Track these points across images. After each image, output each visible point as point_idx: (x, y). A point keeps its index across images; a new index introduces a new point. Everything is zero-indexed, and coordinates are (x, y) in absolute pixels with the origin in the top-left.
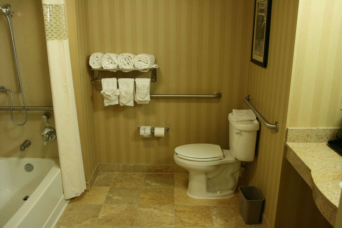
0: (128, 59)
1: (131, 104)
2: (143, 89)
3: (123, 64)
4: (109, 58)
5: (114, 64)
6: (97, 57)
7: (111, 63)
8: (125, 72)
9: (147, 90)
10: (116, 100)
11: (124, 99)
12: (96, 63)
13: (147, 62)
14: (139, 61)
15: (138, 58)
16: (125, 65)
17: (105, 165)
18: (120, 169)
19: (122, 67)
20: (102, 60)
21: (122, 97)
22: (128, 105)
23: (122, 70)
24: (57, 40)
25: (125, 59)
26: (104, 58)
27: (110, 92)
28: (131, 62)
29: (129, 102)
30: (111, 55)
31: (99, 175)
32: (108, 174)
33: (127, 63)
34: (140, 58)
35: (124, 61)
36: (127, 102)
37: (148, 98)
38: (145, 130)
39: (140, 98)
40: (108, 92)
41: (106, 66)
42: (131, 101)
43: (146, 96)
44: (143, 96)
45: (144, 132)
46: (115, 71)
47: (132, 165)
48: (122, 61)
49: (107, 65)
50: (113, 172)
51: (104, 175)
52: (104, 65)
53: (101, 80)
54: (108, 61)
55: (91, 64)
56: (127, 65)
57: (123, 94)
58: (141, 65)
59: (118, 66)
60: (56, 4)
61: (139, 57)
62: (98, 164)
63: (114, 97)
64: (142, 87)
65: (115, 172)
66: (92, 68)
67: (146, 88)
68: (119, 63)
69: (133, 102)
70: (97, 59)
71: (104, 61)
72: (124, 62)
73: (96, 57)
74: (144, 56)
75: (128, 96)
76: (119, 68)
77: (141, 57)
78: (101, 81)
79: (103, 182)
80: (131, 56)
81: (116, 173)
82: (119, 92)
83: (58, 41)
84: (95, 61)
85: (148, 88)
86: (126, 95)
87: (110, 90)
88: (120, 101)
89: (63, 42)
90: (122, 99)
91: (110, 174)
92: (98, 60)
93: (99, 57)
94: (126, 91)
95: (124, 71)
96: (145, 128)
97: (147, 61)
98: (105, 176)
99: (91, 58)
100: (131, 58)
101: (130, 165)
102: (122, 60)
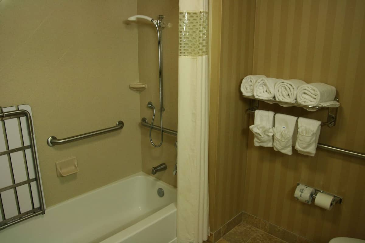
0: (289, 88)
1: (288, 151)
2: (305, 134)
3: (281, 94)
4: (264, 84)
5: (269, 93)
6: (251, 81)
7: (266, 91)
8: (283, 107)
9: (311, 137)
10: (269, 141)
11: (278, 142)
12: (249, 89)
13: (315, 97)
14: (305, 93)
15: (303, 88)
16: (284, 97)
17: (249, 215)
18: (266, 227)
19: (279, 99)
20: (255, 86)
21: (276, 140)
22: (284, 151)
23: (279, 103)
24: (191, 56)
25: (285, 88)
26: (257, 83)
27: (261, 130)
28: (293, 93)
29: (284, 148)
30: (266, 81)
31: (240, 225)
32: (250, 228)
33: (287, 94)
34: (305, 90)
35: (283, 91)
36: (281, 147)
37: (312, 150)
38: (302, 192)
39: (300, 147)
40: (259, 129)
41: (260, 95)
42: (288, 147)
43: (309, 145)
44: (304, 146)
45: (300, 195)
46: (270, 103)
47: (281, 229)
48: (280, 91)
49: (260, 93)
50: (258, 228)
51: (245, 228)
52: (256, 93)
53: (255, 111)
54: (263, 88)
55: (242, 90)
56: (287, 97)
57: (278, 136)
58: (305, 100)
59: (274, 97)
60: (195, 12)
61: (305, 88)
62: (243, 211)
63: (266, 137)
64: (304, 132)
65: (259, 228)
66: (243, 94)
67: (310, 135)
68: (276, 93)
69: (290, 149)
70: (250, 83)
71: (258, 87)
72: (284, 93)
73: (249, 80)
74: (311, 86)
75: (284, 141)
76: (276, 100)
77: (307, 88)
78: (254, 113)
79: (237, 237)
80: (293, 85)
81: (260, 230)
82: (272, 131)
83: (193, 57)
84: (248, 86)
85: (313, 135)
86: (282, 137)
87: (261, 128)
88: (274, 144)
89: (197, 59)
90: (276, 142)
91: (253, 229)
92: (251, 86)
93: (252, 82)
94: (282, 133)
95: (282, 105)
96: (303, 189)
97: (315, 95)
98: (245, 230)
99: (244, 81)
100: (294, 89)
101: (279, 229)
102: (281, 89)
